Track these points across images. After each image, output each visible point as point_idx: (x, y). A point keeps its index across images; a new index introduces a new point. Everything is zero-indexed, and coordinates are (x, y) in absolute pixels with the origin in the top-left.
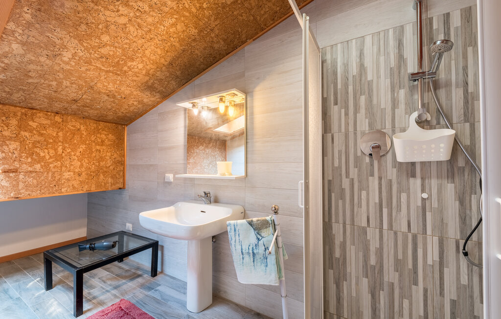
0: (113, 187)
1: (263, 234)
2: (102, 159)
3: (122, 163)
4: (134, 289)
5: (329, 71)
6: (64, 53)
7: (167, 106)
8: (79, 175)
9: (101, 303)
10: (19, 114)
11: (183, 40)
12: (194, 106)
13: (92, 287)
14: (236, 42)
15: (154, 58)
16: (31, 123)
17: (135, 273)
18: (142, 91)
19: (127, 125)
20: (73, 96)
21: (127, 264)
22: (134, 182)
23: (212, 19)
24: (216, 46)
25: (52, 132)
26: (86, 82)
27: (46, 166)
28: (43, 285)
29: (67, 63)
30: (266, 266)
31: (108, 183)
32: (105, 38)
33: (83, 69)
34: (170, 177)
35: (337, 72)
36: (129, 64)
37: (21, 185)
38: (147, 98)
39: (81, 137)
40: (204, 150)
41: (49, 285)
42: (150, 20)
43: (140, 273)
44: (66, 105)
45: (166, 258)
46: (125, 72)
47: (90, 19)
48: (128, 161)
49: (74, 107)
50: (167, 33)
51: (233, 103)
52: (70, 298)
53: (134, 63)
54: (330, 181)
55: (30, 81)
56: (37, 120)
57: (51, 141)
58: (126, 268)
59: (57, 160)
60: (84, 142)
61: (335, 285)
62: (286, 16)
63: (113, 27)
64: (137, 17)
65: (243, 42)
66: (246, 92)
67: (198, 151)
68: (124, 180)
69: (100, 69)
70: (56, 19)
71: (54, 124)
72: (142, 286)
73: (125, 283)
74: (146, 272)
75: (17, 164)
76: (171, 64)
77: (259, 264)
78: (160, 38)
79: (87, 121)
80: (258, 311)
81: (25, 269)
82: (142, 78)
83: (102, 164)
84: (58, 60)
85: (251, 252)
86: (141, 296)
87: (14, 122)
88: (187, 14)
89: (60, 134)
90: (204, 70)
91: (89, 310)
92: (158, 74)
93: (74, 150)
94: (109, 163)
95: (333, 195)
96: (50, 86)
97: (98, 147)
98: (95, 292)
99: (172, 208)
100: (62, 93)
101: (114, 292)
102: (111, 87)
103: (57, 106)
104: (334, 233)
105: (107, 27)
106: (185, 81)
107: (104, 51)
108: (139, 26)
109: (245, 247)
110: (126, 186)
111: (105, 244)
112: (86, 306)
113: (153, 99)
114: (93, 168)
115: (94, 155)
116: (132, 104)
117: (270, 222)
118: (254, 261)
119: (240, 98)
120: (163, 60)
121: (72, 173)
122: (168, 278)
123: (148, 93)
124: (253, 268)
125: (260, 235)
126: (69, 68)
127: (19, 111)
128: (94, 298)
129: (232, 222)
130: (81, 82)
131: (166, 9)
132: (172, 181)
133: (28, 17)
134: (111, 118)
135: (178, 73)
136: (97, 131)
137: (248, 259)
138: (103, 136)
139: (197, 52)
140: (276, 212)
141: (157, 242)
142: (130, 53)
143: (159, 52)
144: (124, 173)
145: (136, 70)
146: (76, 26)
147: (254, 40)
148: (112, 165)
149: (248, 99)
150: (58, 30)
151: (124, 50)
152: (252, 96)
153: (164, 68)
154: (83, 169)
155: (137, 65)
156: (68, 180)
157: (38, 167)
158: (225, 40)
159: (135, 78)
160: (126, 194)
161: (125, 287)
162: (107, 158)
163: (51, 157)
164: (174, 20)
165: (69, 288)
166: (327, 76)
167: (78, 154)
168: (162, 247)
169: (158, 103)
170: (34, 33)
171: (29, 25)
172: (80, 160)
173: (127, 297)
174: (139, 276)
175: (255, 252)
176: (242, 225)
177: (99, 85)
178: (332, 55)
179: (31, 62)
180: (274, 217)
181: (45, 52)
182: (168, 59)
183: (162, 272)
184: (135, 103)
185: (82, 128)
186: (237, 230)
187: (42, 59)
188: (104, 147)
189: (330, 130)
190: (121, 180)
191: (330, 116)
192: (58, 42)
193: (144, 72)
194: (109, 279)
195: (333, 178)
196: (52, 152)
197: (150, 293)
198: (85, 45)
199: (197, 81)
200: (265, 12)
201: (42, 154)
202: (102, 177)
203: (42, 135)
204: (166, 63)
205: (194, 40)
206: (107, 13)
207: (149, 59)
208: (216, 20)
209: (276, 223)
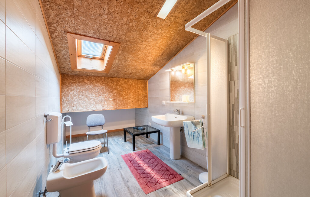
0: (144, 106)
1: (197, 127)
2: (139, 95)
3: (146, 96)
4: (152, 147)
5: (233, 49)
6: (128, 60)
7: (163, 70)
8: (133, 101)
9: (141, 149)
10: (116, 80)
11: (166, 45)
12: (172, 70)
13: (137, 144)
14: (189, 40)
15: (156, 54)
16: (119, 83)
17: (152, 143)
18: (152, 66)
19: (148, 80)
20: (130, 72)
21: (149, 139)
22: (151, 104)
23: (176, 35)
24: (180, 44)
25: (124, 85)
26: (134, 67)
27: (123, 98)
28: (123, 140)
29: (129, 62)
30: (199, 141)
31: (142, 105)
32: (140, 52)
33: (133, 63)
34: (164, 102)
35: (236, 49)
36: (147, 58)
37: (117, 105)
38: (155, 68)
39: (133, 87)
40: (184, 88)
41: (125, 141)
42: (153, 43)
43: (154, 143)
44: (128, 75)
45: (163, 138)
46: (146, 61)
47: (135, 48)
48: (149, 96)
49: (131, 75)
50: (159, 45)
51: (189, 67)
52: (132, 146)
53: (149, 58)
54: (233, 105)
55: (120, 69)
56: (120, 82)
57: (124, 89)
58: (149, 140)
59: (126, 96)
60: (133, 89)
61: (235, 157)
62: (211, 24)
63: (142, 49)
64: (149, 44)
65: (192, 39)
66: (194, 62)
67: (180, 89)
68: (147, 104)
69: (138, 62)
70: (127, 51)
71: (125, 83)
72: (154, 147)
73: (148, 145)
74: (156, 143)
75: (116, 97)
76: (162, 54)
77: (196, 140)
78: (157, 47)
79: (134, 80)
80: (201, 166)
81: (118, 135)
82: (152, 62)
83: (140, 97)
84: (127, 62)
85: (192, 134)
86: (154, 150)
87: (115, 83)
88: (166, 37)
89: (127, 86)
90: (177, 53)
91: (137, 150)
92: (158, 59)
93: (131, 92)
94: (142, 96)
95: (235, 112)
96: (124, 70)
97: (138, 90)
98: (139, 145)
99: (164, 116)
100: (128, 72)
101: (145, 147)
102: (142, 67)
103: (126, 76)
104: (235, 131)
105: (140, 49)
106: (169, 59)
107: (139, 56)
108: (150, 46)
109: (190, 133)
110: (148, 107)
111: (141, 128)
112: (136, 149)
113: (157, 68)
114: (137, 98)
115: (137, 93)
116: (149, 71)
117: (200, 122)
118: (193, 139)
119: (192, 65)
120: (159, 54)
121: (130, 101)
122: (164, 147)
123: (155, 67)
124: (193, 142)
125: (196, 128)
126: (129, 63)
127: (116, 79)
128: (138, 147)
129: (185, 121)
130: (133, 67)
131: (158, 39)
132: (165, 104)
133: (120, 53)
134: (142, 78)
135: (166, 57)
136: (138, 84)
137: (191, 137)
138: (140, 86)
139: (172, 48)
140: (203, 118)
141: (160, 131)
142: (147, 55)
143: (157, 52)
144: (147, 101)
145: (150, 60)
146: (131, 52)
147: (197, 37)
148: (143, 97)
149: (195, 65)
150: (127, 54)
151: (145, 54)
152: (197, 64)
153: (160, 57)
154: (134, 99)
155: (150, 58)
156: (129, 103)
157: (121, 98)
158: (183, 41)
159: (150, 62)
160: (148, 110)
161: (148, 146)
162: (141, 94)
163: (124, 95)
164: (161, 41)
165: (131, 143)
166: (232, 51)
167: (132, 93)
168: (162, 133)
169: (159, 70)
170: (121, 56)
171: (120, 55)
172: (133, 96)
173: (149, 149)
174: (153, 144)
175: (194, 134)
176: (189, 123)
177: (138, 67)
178: (234, 40)
179: (120, 64)
180: (203, 120)
181: (124, 61)
182: (161, 53)
183: (162, 144)
184: (150, 71)
185: (133, 83)
186: (187, 125)
187: (123, 63)
188: (140, 90)
189: (233, 79)
190: (146, 104)
191: (233, 72)
192: (127, 57)
193: (152, 60)
194: (143, 143)
195: (235, 103)
196: (125, 93)
197: (157, 150)
198: (134, 56)
199: (174, 59)
200: (200, 26)
201: (122, 94)
202: (140, 102)
203: (122, 87)
204: (160, 55)
205: (170, 44)
206: (140, 46)
207: (154, 55)
208: (177, 36)
209: (203, 123)
